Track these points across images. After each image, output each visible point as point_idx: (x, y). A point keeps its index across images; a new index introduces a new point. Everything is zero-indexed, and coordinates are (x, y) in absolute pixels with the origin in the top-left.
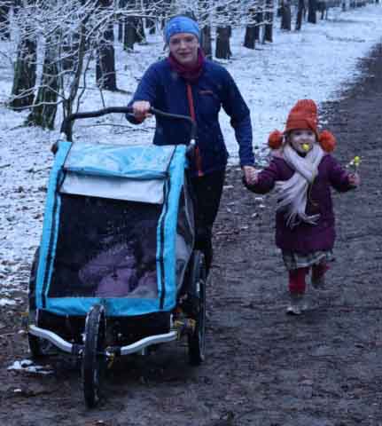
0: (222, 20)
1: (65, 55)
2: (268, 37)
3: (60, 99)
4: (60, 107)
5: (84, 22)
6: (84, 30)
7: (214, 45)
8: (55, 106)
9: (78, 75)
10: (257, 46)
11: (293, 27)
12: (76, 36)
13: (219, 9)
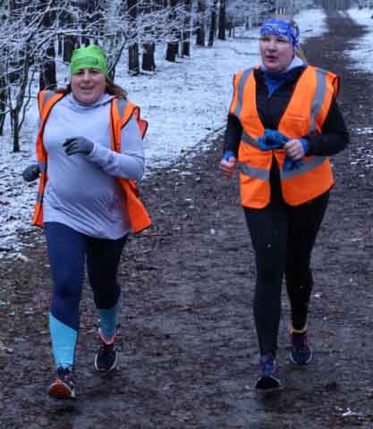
0: (149, 38)
1: (11, 70)
2: (186, 52)
3: (7, 109)
4: (8, 116)
5: (28, 41)
6: (29, 48)
7: (141, 59)
8: (4, 115)
9: (23, 88)
10: (177, 59)
11: (206, 43)
12: (22, 53)
13: (146, 29)
